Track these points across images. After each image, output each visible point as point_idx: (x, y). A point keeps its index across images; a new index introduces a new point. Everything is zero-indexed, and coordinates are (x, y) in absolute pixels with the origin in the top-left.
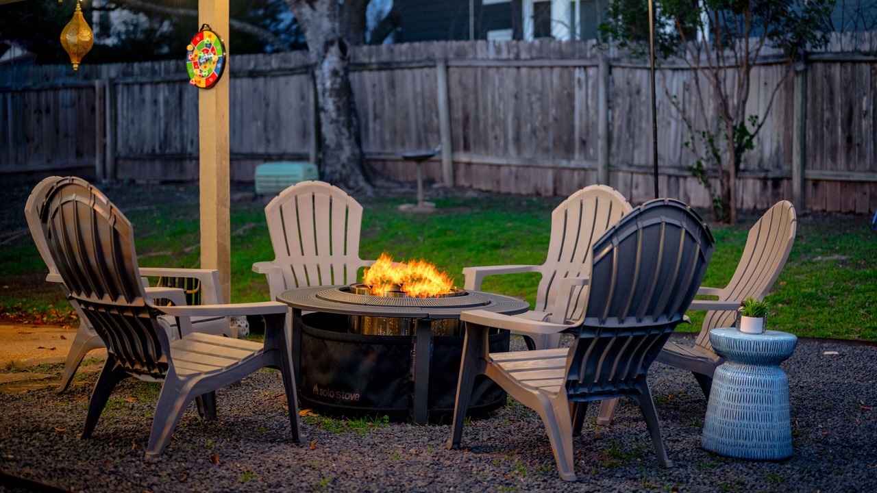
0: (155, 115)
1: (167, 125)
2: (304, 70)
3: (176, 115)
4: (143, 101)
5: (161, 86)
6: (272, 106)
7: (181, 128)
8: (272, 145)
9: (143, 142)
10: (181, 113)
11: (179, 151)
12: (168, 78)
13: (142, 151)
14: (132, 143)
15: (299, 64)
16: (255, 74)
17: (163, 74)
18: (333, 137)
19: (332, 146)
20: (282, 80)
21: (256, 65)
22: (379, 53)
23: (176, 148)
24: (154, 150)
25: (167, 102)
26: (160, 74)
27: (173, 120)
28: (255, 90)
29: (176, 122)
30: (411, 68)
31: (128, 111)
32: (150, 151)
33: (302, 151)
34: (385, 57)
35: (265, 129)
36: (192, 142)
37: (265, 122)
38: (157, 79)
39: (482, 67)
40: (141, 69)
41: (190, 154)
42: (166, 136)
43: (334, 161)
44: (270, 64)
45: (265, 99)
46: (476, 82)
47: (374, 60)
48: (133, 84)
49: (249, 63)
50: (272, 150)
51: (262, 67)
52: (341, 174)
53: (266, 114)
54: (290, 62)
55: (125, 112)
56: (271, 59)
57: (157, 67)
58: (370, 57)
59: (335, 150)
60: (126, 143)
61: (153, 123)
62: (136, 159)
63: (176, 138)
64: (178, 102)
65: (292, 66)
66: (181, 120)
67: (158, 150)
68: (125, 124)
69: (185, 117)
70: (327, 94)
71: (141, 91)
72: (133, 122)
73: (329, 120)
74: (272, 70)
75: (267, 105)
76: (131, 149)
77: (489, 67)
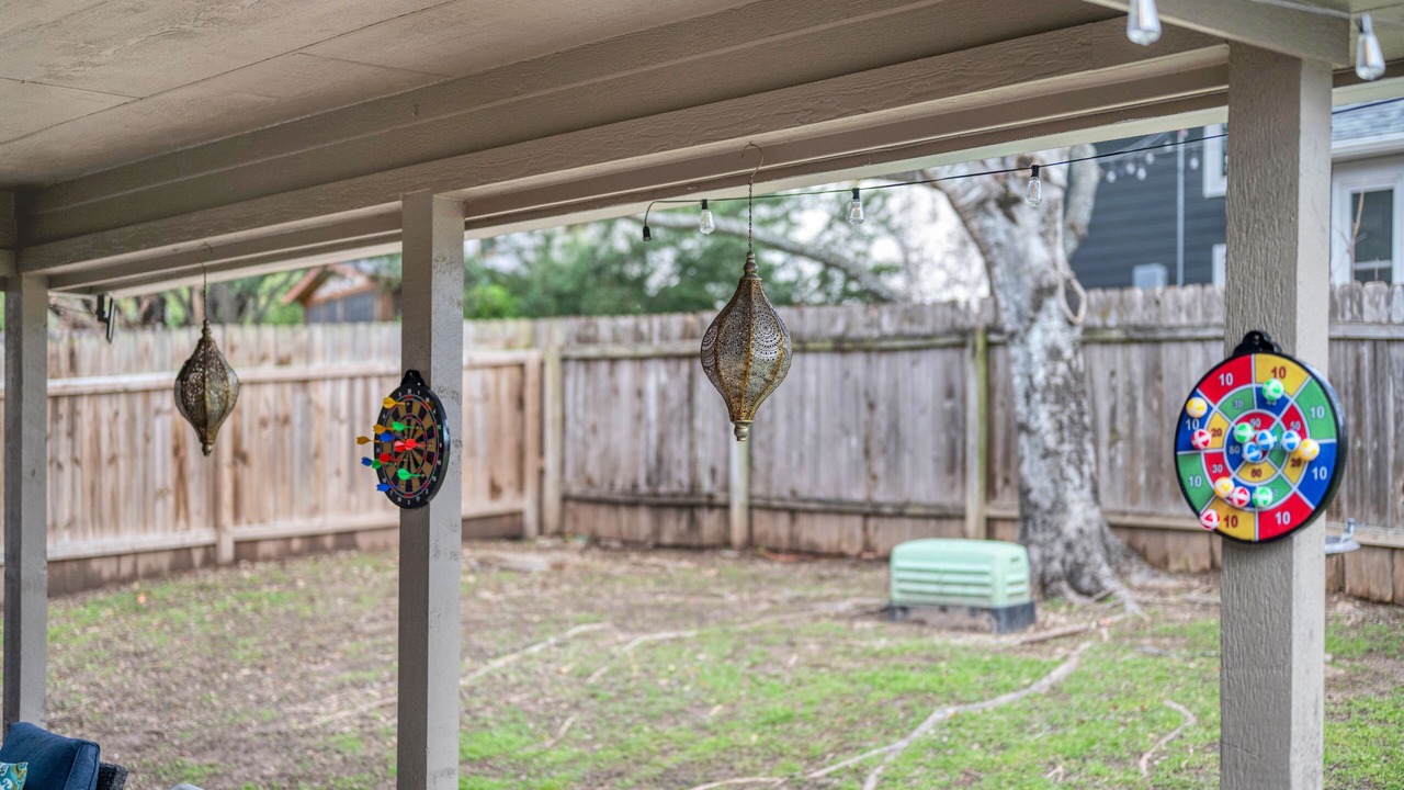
0: (639, 417)
1: (662, 438)
2: (955, 339)
3: (681, 420)
4: (615, 391)
5: (652, 366)
6: (882, 408)
7: (692, 446)
8: (882, 486)
9: (615, 469)
10: (691, 417)
11: (686, 489)
12: (667, 348)
13: (612, 485)
14: (594, 469)
15: (940, 328)
16: (847, 345)
17: (656, 340)
18: (1047, 484)
19: (1046, 504)
20: (904, 359)
21: (848, 326)
22: (1124, 307)
23: (680, 484)
24: (635, 486)
25: (663, 395)
26: (650, 340)
27: (674, 428)
28: (846, 374)
29: (680, 434)
30: (1201, 340)
31: (585, 409)
32: (628, 487)
33: (948, 500)
34: (1138, 316)
35: (867, 452)
36: (713, 472)
37: (867, 440)
38: (644, 350)
39: (1375, 341)
40: (614, 331)
41: (711, 496)
42: (660, 460)
43: (1050, 535)
44: (879, 326)
45: (866, 394)
46: (1358, 371)
47: (1112, 321)
48: (597, 359)
49: (833, 321)
50: (882, 495)
51: (859, 330)
52: (1063, 562)
53: (868, 424)
54: (922, 323)
55: (580, 411)
56: (881, 315)
57: (644, 327)
58: (1104, 314)
59: (1050, 512)
60: (581, 469)
61: (635, 434)
62: (598, 502)
63: (679, 463)
64: (685, 393)
65: (927, 329)
66: (691, 428)
67: (643, 488)
68: (580, 433)
69: (698, 423)
70: (1037, 397)
71: (612, 373)
72: (594, 430)
73: (1040, 451)
74: (884, 337)
75: (871, 406)
76: (590, 482)
77: (1390, 341)
